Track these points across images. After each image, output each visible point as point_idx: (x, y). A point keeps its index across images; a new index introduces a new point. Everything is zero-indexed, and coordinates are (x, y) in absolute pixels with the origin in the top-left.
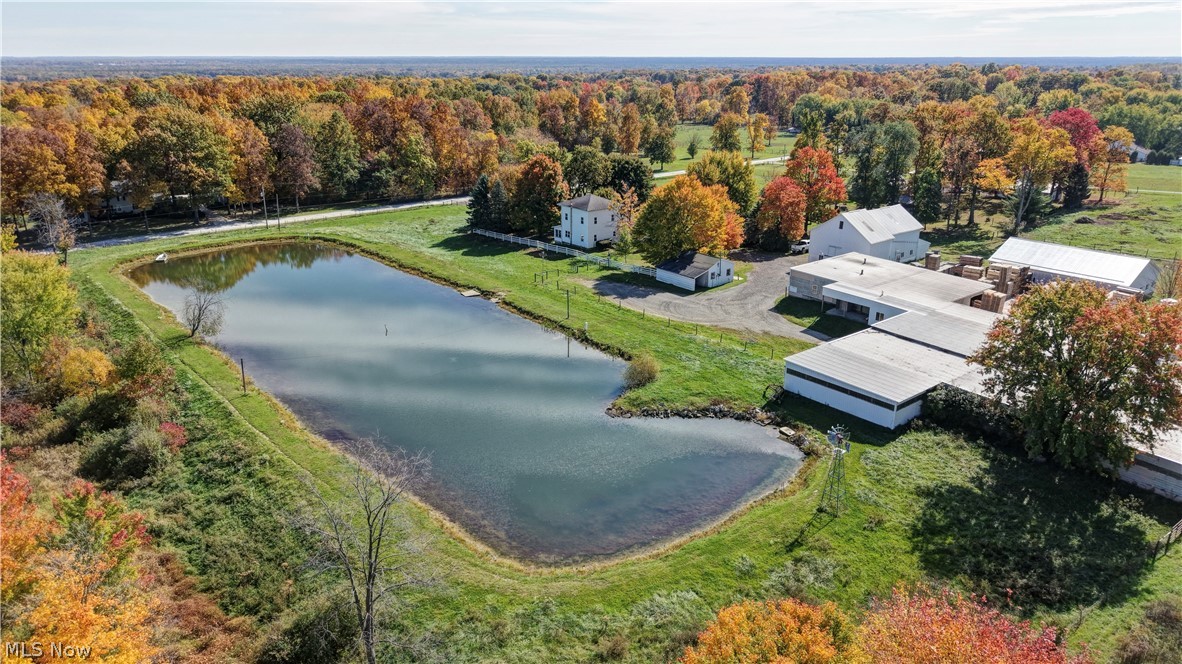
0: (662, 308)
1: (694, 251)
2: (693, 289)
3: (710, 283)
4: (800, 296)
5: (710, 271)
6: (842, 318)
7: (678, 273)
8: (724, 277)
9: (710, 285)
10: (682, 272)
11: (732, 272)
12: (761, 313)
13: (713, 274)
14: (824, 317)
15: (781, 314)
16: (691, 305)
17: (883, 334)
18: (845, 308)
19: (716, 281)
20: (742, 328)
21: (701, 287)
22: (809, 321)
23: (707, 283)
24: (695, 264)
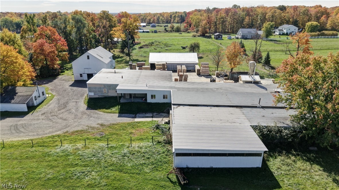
0: (14, 132)
1: (14, 86)
2: (26, 110)
3: (35, 103)
4: (97, 96)
5: (33, 96)
6: (132, 102)
7: (10, 102)
8: (42, 98)
9: (35, 104)
10: (13, 101)
11: (45, 93)
12: (83, 113)
13: (35, 97)
14: (122, 105)
15: (96, 109)
16: (34, 122)
17: (181, 107)
18: (128, 97)
19: (39, 100)
20: (85, 128)
21: (31, 108)
22: (116, 109)
23: (33, 103)
24: (19, 94)
